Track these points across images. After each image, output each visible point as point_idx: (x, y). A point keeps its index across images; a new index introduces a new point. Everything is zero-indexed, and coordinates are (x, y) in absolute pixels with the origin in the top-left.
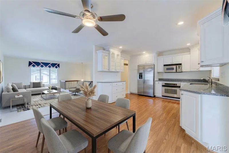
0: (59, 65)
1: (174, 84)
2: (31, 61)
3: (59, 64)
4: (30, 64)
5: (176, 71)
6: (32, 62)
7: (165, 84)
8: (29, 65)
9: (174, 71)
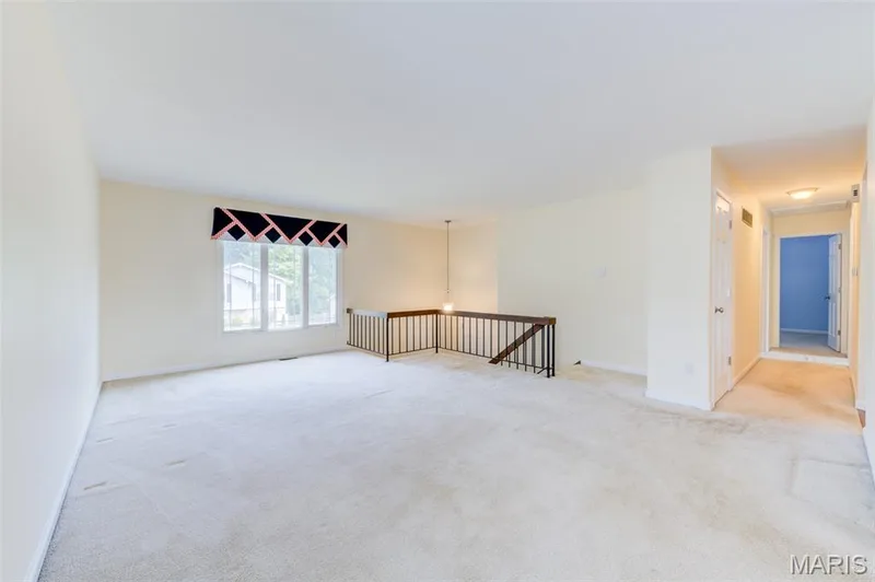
0: (343, 232)
2: (224, 207)
3: (345, 226)
4: (220, 220)
6: (233, 212)
8: (217, 228)
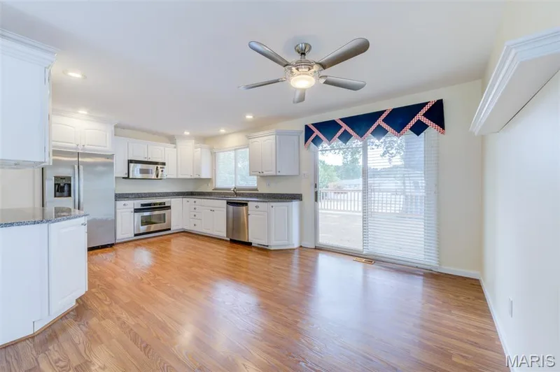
1: (160, 204)
5: (157, 176)
7: (142, 205)
9: (154, 176)
